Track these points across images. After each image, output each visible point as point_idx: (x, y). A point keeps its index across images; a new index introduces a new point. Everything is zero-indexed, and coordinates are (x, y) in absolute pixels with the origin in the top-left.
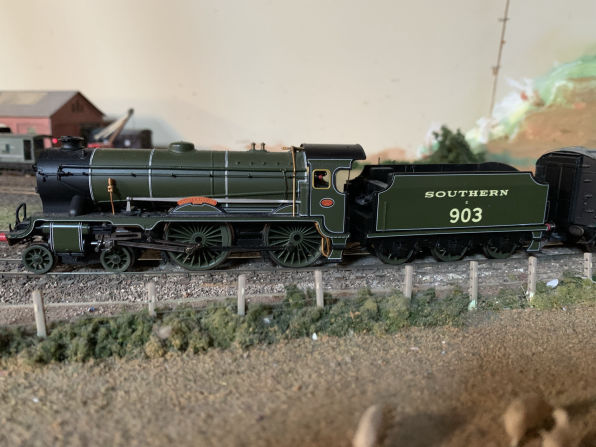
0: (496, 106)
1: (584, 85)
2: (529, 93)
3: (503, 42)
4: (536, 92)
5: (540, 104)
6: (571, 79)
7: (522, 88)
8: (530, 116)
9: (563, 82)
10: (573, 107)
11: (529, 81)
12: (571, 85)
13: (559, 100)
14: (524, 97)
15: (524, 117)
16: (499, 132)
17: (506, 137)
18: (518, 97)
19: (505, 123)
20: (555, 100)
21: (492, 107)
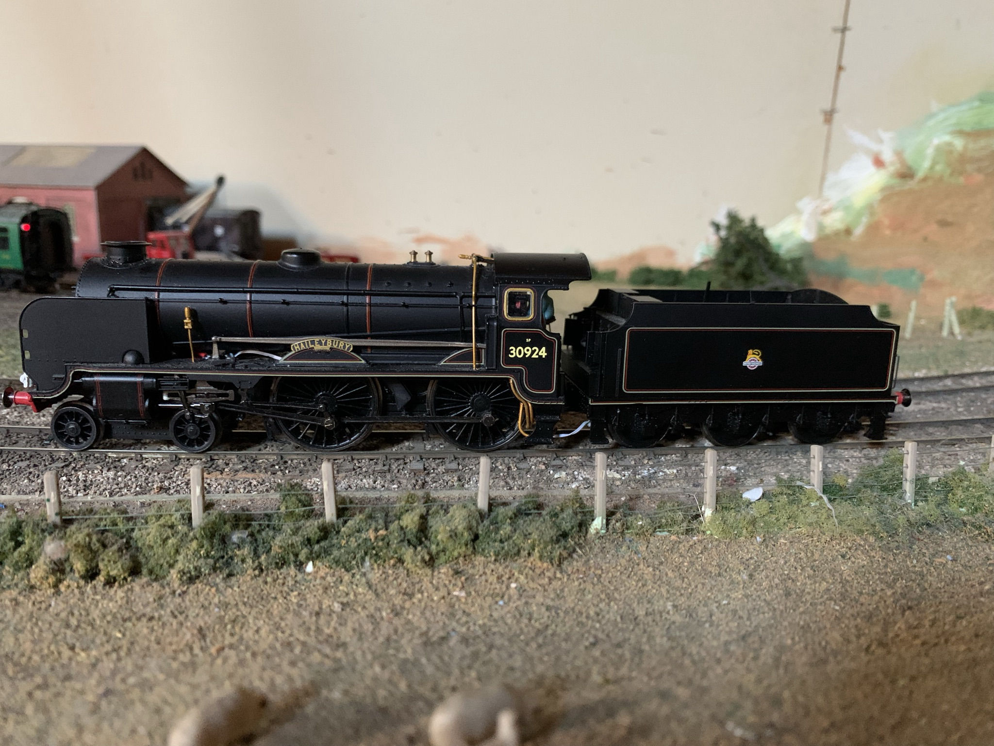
0: (831, 178)
1: (983, 142)
2: (888, 156)
3: (840, 68)
4: (899, 154)
5: (906, 174)
6: (961, 133)
7: (874, 147)
8: (888, 195)
9: (947, 138)
10: (961, 181)
11: (886, 136)
12: (959, 144)
13: (939, 168)
14: (879, 163)
15: (879, 197)
16: (835, 221)
17: (848, 232)
18: (867, 162)
19: (847, 208)
20: (932, 168)
21: (823, 179)
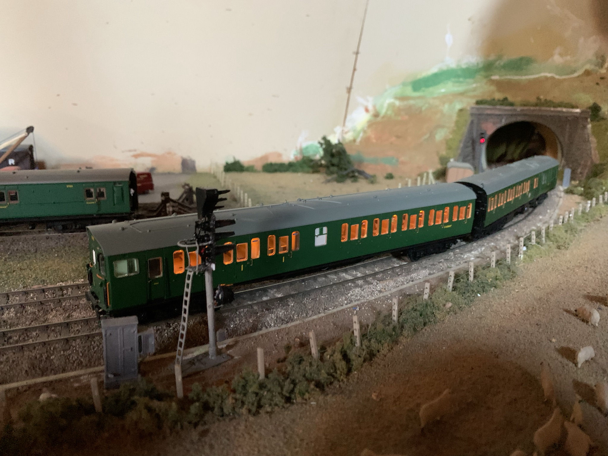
0: (349, 117)
1: (405, 103)
2: (370, 108)
3: (355, 70)
4: (374, 107)
5: (376, 115)
6: (396, 98)
7: (365, 103)
8: (371, 124)
9: (392, 100)
10: (399, 118)
11: (370, 99)
12: (397, 103)
13: (389, 113)
14: (367, 110)
15: (367, 125)
16: (349, 137)
17: (354, 141)
18: (362, 110)
19: (354, 131)
20: (386, 113)
21: (345, 117)
